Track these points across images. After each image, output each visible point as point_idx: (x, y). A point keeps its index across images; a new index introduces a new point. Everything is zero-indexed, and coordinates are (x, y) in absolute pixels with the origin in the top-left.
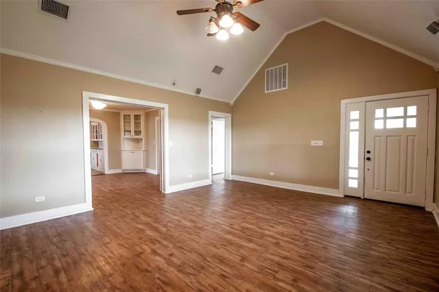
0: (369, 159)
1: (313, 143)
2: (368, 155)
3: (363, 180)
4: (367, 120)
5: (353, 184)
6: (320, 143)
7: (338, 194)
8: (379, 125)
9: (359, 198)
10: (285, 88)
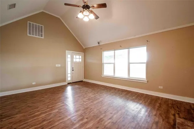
0: (73, 70)
1: (57, 65)
2: (73, 69)
3: (72, 77)
4: (72, 58)
5: (69, 79)
6: (59, 65)
7: (66, 83)
8: (75, 60)
9: (71, 83)
10: (42, 38)
